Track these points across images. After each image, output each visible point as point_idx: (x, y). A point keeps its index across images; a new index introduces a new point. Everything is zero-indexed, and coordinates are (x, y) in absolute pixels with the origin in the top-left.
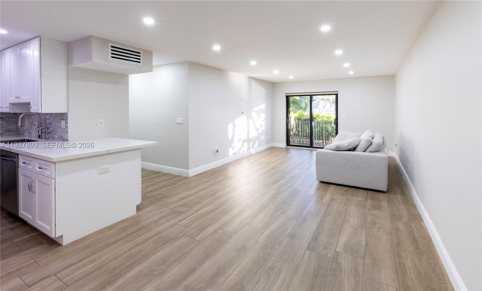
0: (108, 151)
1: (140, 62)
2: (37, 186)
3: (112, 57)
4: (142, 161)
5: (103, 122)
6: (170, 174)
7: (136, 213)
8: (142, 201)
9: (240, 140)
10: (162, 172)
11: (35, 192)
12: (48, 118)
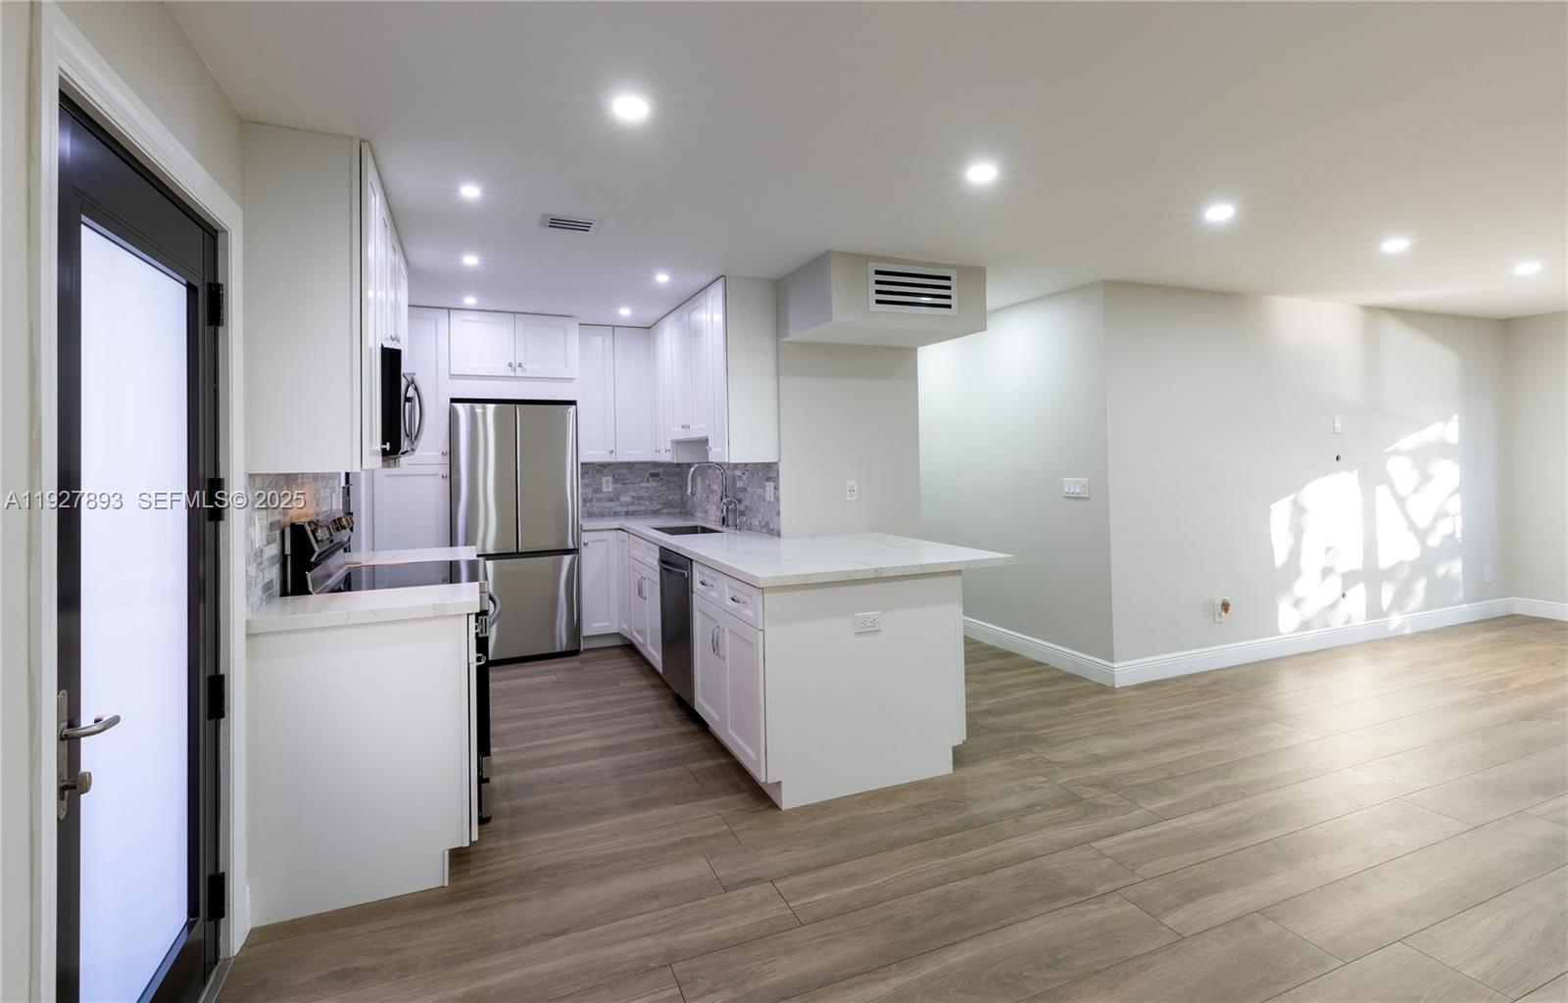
0: (876, 570)
1: (949, 306)
2: (728, 643)
3: (878, 302)
4: (964, 614)
5: (855, 488)
6: (1046, 667)
7: (951, 772)
8: (968, 737)
9: (1327, 572)
10: (1016, 655)
11: (724, 658)
12: (739, 476)
